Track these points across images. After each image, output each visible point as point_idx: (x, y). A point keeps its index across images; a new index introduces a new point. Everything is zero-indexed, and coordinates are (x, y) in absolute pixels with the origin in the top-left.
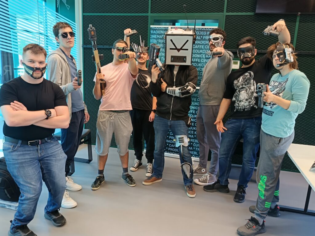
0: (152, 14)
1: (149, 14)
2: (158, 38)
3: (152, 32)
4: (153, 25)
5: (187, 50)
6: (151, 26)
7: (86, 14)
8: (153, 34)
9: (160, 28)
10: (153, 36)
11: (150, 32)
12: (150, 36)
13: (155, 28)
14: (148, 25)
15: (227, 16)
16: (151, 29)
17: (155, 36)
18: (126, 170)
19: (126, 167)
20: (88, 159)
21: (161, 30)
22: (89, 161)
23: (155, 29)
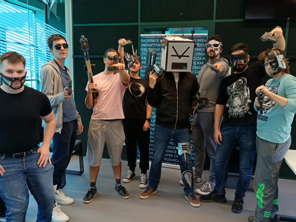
0: (141, 23)
1: (139, 23)
2: (149, 47)
3: (142, 40)
4: (143, 34)
5: (188, 56)
6: (141, 35)
7: (75, 25)
8: (143, 43)
9: (150, 36)
10: (143, 45)
11: (141, 41)
12: (141, 45)
13: (145, 36)
14: (138, 34)
15: (216, 23)
16: (141, 38)
17: (145, 45)
18: (118, 181)
19: (119, 178)
20: (80, 171)
21: (151, 38)
22: (81, 173)
23: (144, 38)
